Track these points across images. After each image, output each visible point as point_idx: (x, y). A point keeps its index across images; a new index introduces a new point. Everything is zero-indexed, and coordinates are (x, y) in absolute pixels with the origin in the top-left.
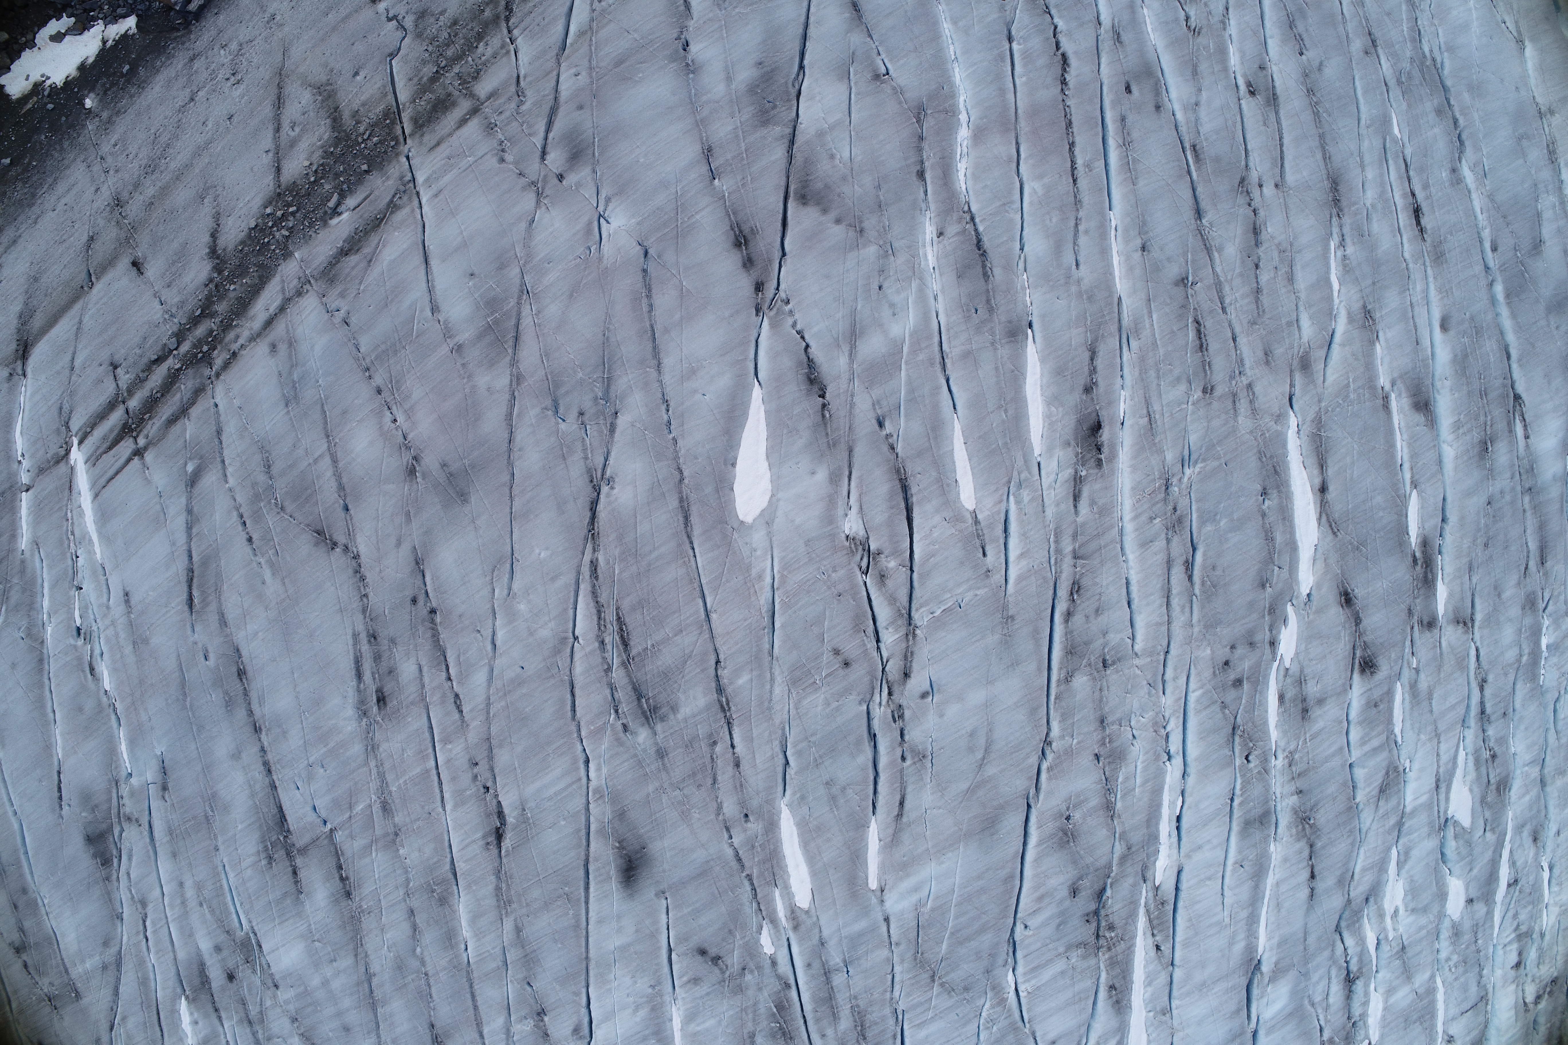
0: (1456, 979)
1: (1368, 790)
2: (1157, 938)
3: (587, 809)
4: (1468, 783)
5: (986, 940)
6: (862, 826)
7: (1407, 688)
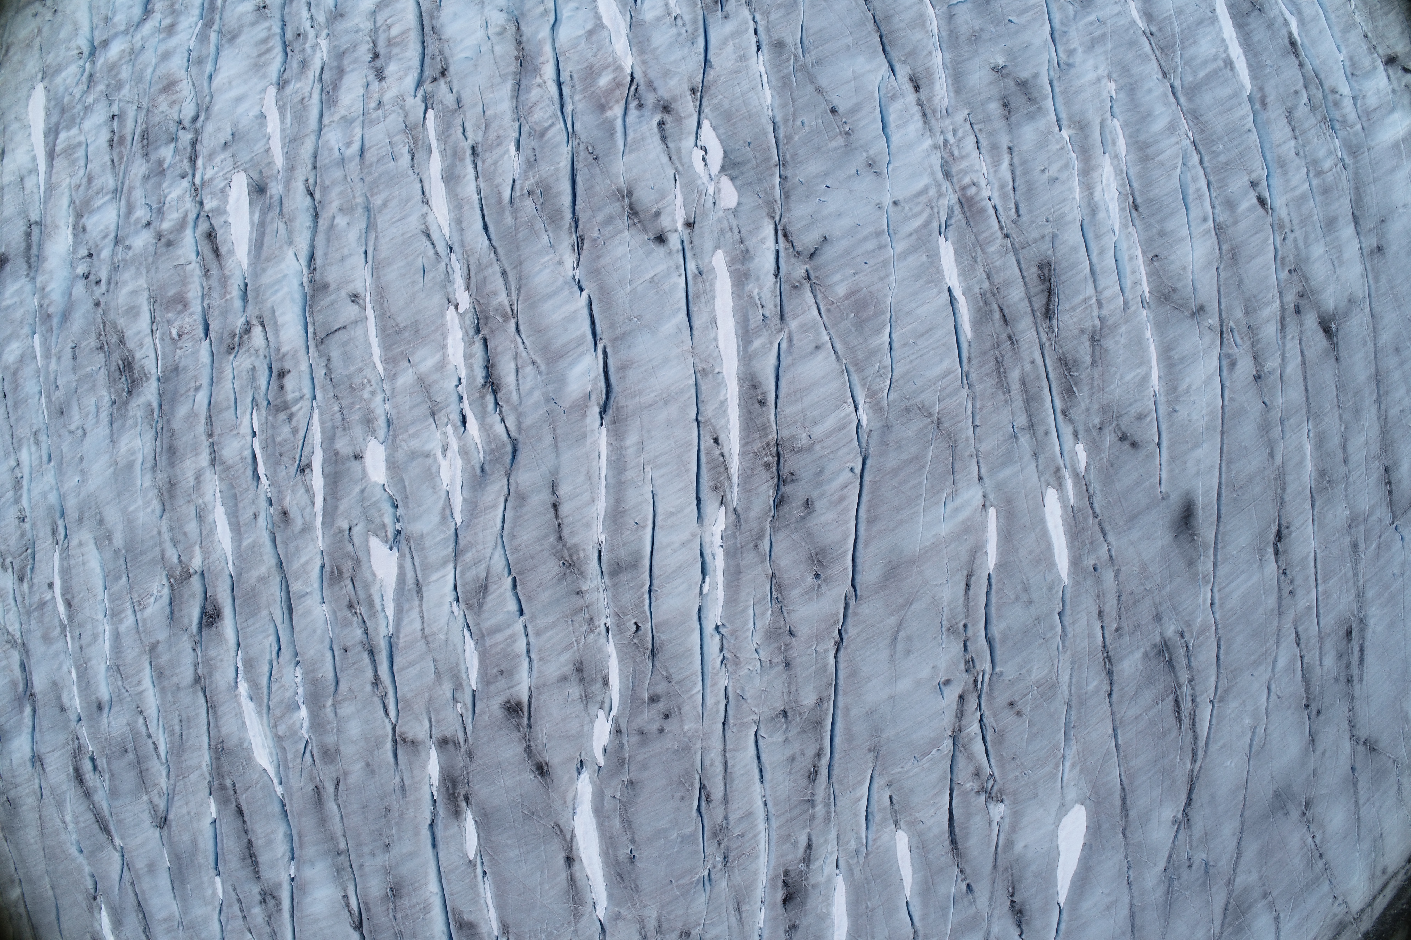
0: (361, 370)
1: (502, 590)
2: (719, 452)
3: (1215, 565)
4: (378, 582)
5: (892, 461)
6: (1001, 566)
7: (465, 684)
